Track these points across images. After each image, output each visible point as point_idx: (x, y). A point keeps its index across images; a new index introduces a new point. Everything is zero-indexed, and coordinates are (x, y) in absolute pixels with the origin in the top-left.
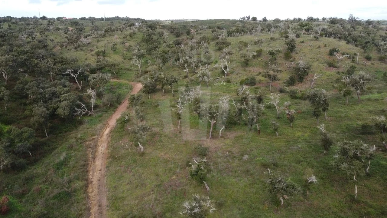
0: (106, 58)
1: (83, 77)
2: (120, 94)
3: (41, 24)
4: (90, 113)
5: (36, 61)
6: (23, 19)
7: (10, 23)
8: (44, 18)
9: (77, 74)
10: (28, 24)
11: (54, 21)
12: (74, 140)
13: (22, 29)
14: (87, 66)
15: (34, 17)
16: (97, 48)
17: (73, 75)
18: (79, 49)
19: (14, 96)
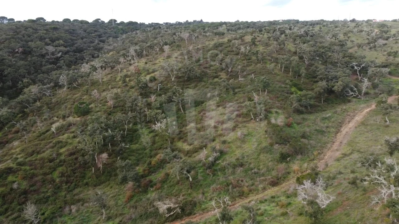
0: (396, 58)
1: (364, 71)
3: (348, 27)
4: (360, 97)
5: (330, 54)
6: (333, 22)
7: (321, 26)
8: (353, 21)
9: (360, 67)
10: (336, 27)
11: (362, 24)
12: (340, 109)
13: (330, 30)
14: (372, 62)
15: (344, 20)
16: (392, 49)
17: (356, 68)
18: (373, 49)
19: (309, 76)
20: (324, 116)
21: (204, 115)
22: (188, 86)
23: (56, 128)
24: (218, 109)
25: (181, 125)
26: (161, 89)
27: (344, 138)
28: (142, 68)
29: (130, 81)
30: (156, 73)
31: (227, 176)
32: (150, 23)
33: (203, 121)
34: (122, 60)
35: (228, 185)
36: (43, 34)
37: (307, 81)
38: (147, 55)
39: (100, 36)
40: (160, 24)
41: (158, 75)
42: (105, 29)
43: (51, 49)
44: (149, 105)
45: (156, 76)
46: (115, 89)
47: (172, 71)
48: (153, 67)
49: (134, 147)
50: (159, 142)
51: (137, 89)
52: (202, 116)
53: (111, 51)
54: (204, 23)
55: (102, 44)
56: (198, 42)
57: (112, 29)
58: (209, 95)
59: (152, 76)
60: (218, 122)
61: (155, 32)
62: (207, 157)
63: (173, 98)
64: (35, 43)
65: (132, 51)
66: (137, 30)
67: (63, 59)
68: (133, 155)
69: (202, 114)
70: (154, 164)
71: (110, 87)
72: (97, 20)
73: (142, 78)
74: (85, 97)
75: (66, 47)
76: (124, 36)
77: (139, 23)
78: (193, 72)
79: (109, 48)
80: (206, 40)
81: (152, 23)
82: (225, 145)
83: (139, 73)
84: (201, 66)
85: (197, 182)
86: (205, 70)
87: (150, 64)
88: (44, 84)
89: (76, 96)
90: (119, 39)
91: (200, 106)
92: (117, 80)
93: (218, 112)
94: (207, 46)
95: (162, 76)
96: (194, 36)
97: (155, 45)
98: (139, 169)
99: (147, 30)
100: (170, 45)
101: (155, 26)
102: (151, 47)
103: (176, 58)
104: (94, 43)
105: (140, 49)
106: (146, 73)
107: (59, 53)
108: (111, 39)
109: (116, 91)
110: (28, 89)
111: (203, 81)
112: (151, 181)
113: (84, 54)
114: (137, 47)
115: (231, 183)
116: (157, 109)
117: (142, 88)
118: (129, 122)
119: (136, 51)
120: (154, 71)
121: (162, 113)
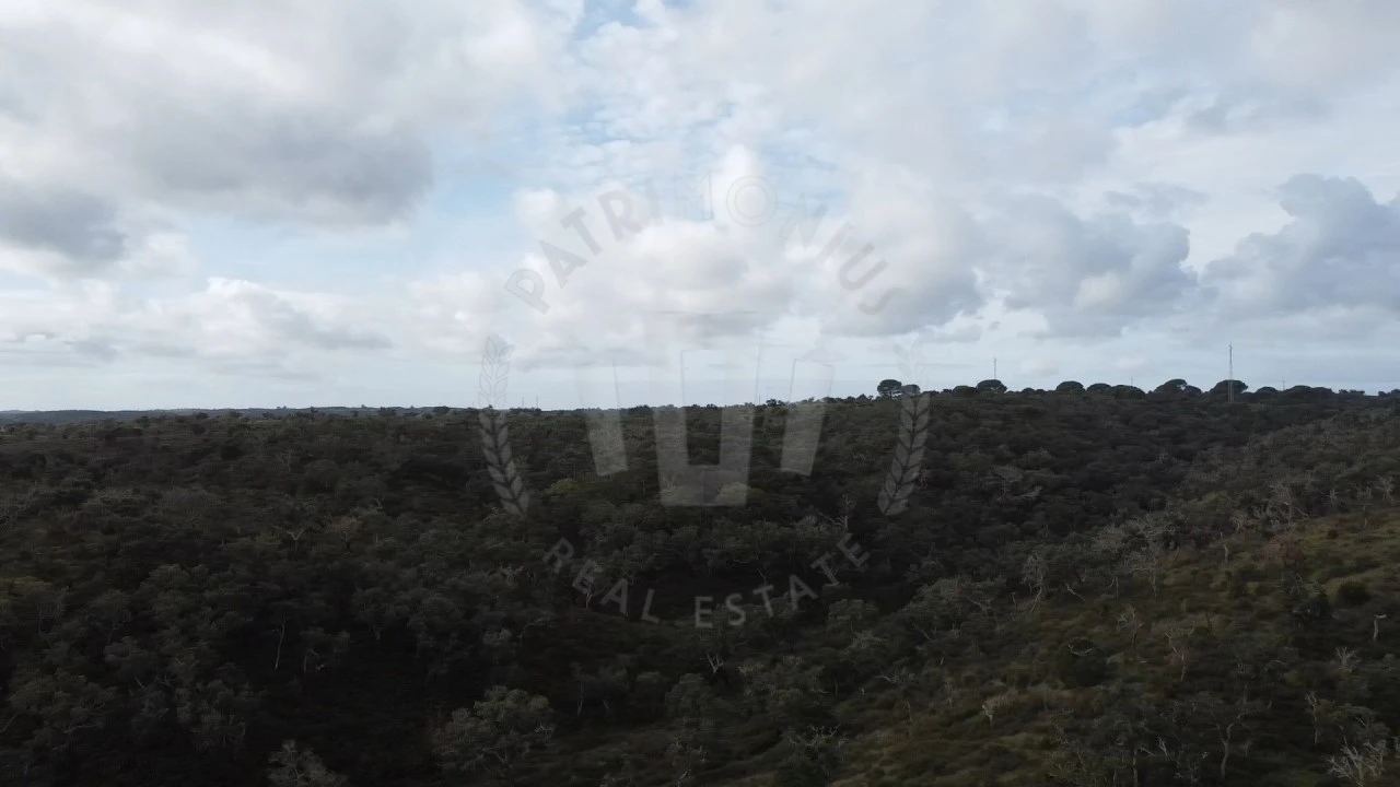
23: (995, 709)
26: (1383, 636)
28: (1313, 553)
29: (1261, 591)
30: (1369, 574)
32: (1386, 391)
34: (1240, 519)
36: (993, 427)
38: (1343, 509)
39: (1177, 438)
41: (1379, 583)
42: (1200, 415)
43: (1011, 473)
44: (1328, 687)
45: (1370, 584)
46: (1202, 615)
48: (1363, 551)
51: (1283, 624)
53: (1211, 487)
55: (1182, 463)
57: (1226, 416)
59: (1350, 584)
64: (966, 455)
65: (1282, 494)
66: (1324, 416)
67: (1043, 509)
71: (1184, 605)
72: (1174, 386)
73: (1308, 587)
74: (1095, 630)
75: (1056, 470)
76: (1267, 440)
77: (1336, 391)
79: (1205, 478)
81: (1394, 392)
83: (1299, 565)
87: (1348, 538)
88: (978, 578)
89: (1070, 623)
90: (1245, 449)
92: (1212, 586)
95: (1394, 585)
97: (1382, 472)
99: (1368, 417)
102: (1363, 479)
104: (1152, 459)
105: (1314, 484)
106: (1327, 569)
107: (1033, 488)
108: (1217, 448)
109: (1205, 623)
110: (934, 587)
113: (1116, 497)
114: (1309, 479)
116: (1358, 701)
117: (1303, 621)
118: (1239, 733)
119: (1297, 491)
120: (1365, 565)
121: (1378, 719)
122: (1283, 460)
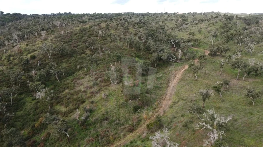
0: (194, 36)
1: (178, 45)
2: (196, 55)
3: (164, 17)
4: (177, 61)
5: (157, 35)
6: (155, 14)
7: (148, 16)
8: (166, 13)
9: (175, 42)
10: (157, 17)
11: (172, 15)
12: (167, 71)
13: (154, 19)
14: (181, 39)
15: (161, 13)
16: (191, 30)
17: (173, 43)
18: (180, 31)
19: (146, 49)
20: (158, 76)
21: (76, 83)
22: (62, 61)
24: (86, 77)
25: (58, 92)
26: (40, 65)
27: (172, 90)
28: (24, 49)
29: (14, 59)
30: (35, 52)
31: (96, 128)
32: (31, 14)
33: (75, 88)
34: (6, 43)
35: (98, 136)
37: (145, 53)
38: (28, 39)
40: (39, 15)
41: (37, 54)
44: (31, 78)
45: (36, 55)
47: (48, 50)
48: (33, 48)
49: (19, 113)
50: (40, 107)
51: (20, 66)
52: (74, 83)
54: (72, 14)
56: (68, 28)
58: (78, 67)
59: (32, 55)
60: (87, 87)
61: (35, 21)
62: (80, 116)
63: (50, 71)
65: (15, 37)
66: (20, 19)
68: (18, 121)
69: (74, 82)
70: (38, 127)
73: (24, 57)
76: (10, 24)
77: (22, 14)
78: (65, 50)
80: (74, 27)
81: (33, 14)
82: (93, 105)
83: (21, 53)
84: (71, 46)
85: (73, 137)
86: (74, 48)
87: (30, 45)
90: (5, 26)
91: (72, 76)
92: (2, 59)
93: (86, 79)
94: (74, 31)
95: (40, 54)
96: (65, 24)
97: (34, 31)
98: (24, 132)
99: (29, 19)
100: (46, 30)
101: (35, 17)
102: (31, 32)
103: (51, 40)
105: (22, 34)
106: (27, 52)
111: (74, 57)
112: (35, 142)
114: (20, 33)
115: (100, 135)
116: (38, 81)
117: (24, 65)
118: (14, 94)
119: (18, 35)
120: (34, 51)
121: (42, 84)
122: (14, 28)
